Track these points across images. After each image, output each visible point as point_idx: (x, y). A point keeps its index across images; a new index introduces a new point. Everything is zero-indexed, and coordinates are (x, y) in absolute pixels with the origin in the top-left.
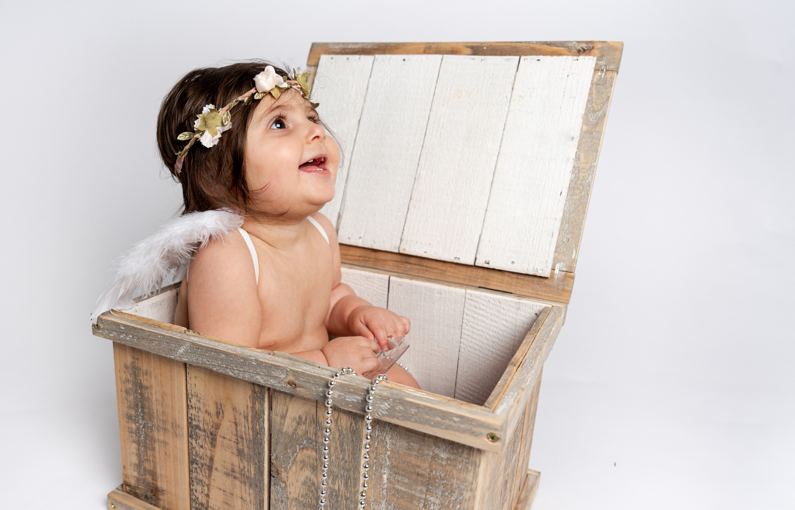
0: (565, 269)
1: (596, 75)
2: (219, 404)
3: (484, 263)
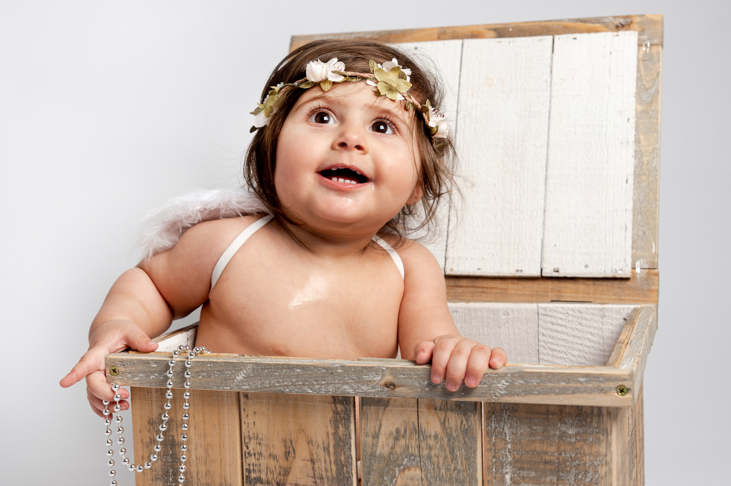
0: (647, 266)
1: (641, 51)
2: (288, 441)
3: (552, 271)
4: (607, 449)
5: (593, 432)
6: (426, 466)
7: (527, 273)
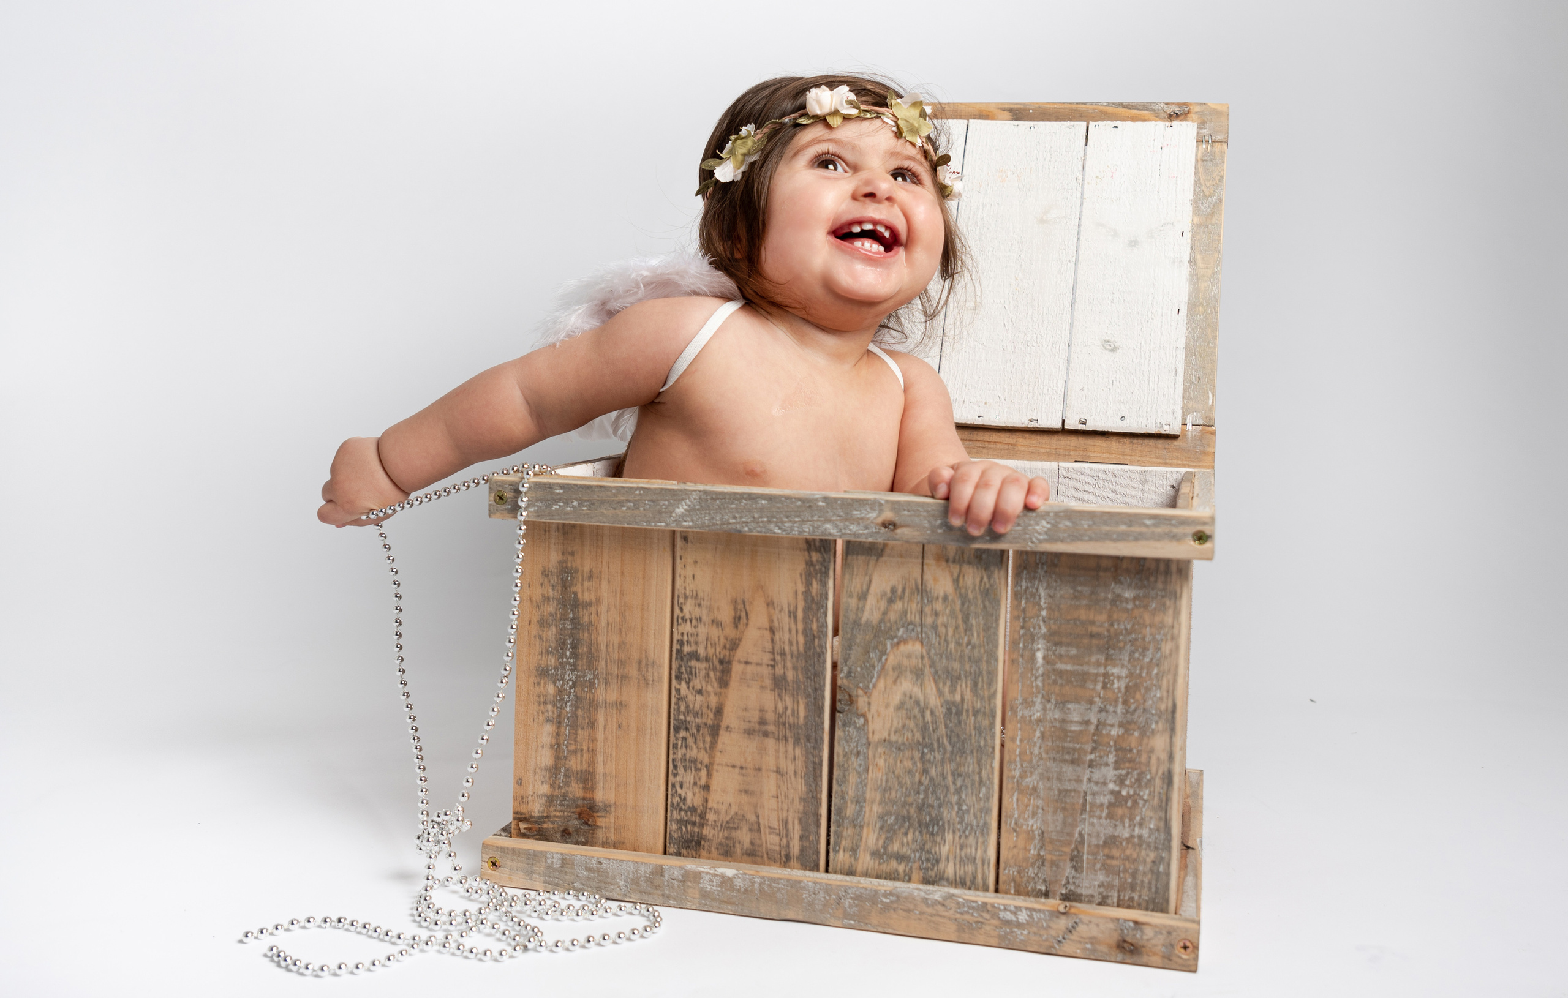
0: (1201, 422)
1: (1200, 148)
2: (739, 601)
3: (1077, 423)
4: (1174, 618)
5: (1157, 595)
6: (929, 638)
7: (1043, 424)
